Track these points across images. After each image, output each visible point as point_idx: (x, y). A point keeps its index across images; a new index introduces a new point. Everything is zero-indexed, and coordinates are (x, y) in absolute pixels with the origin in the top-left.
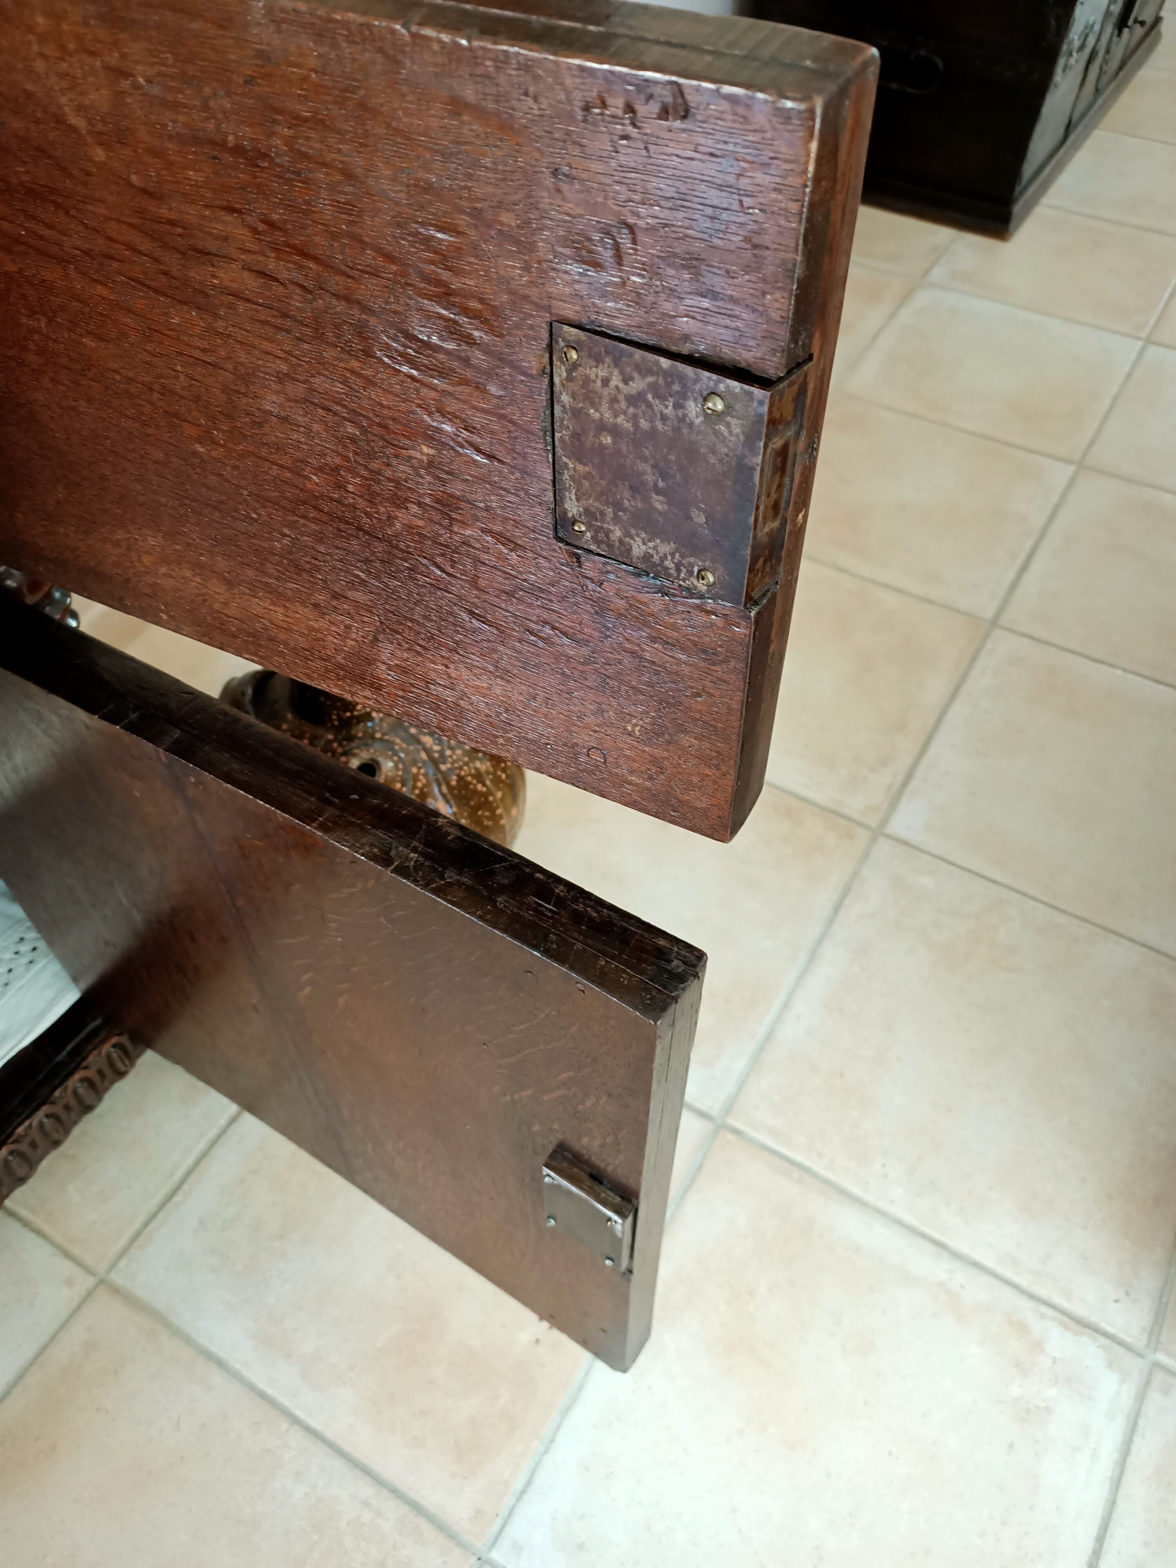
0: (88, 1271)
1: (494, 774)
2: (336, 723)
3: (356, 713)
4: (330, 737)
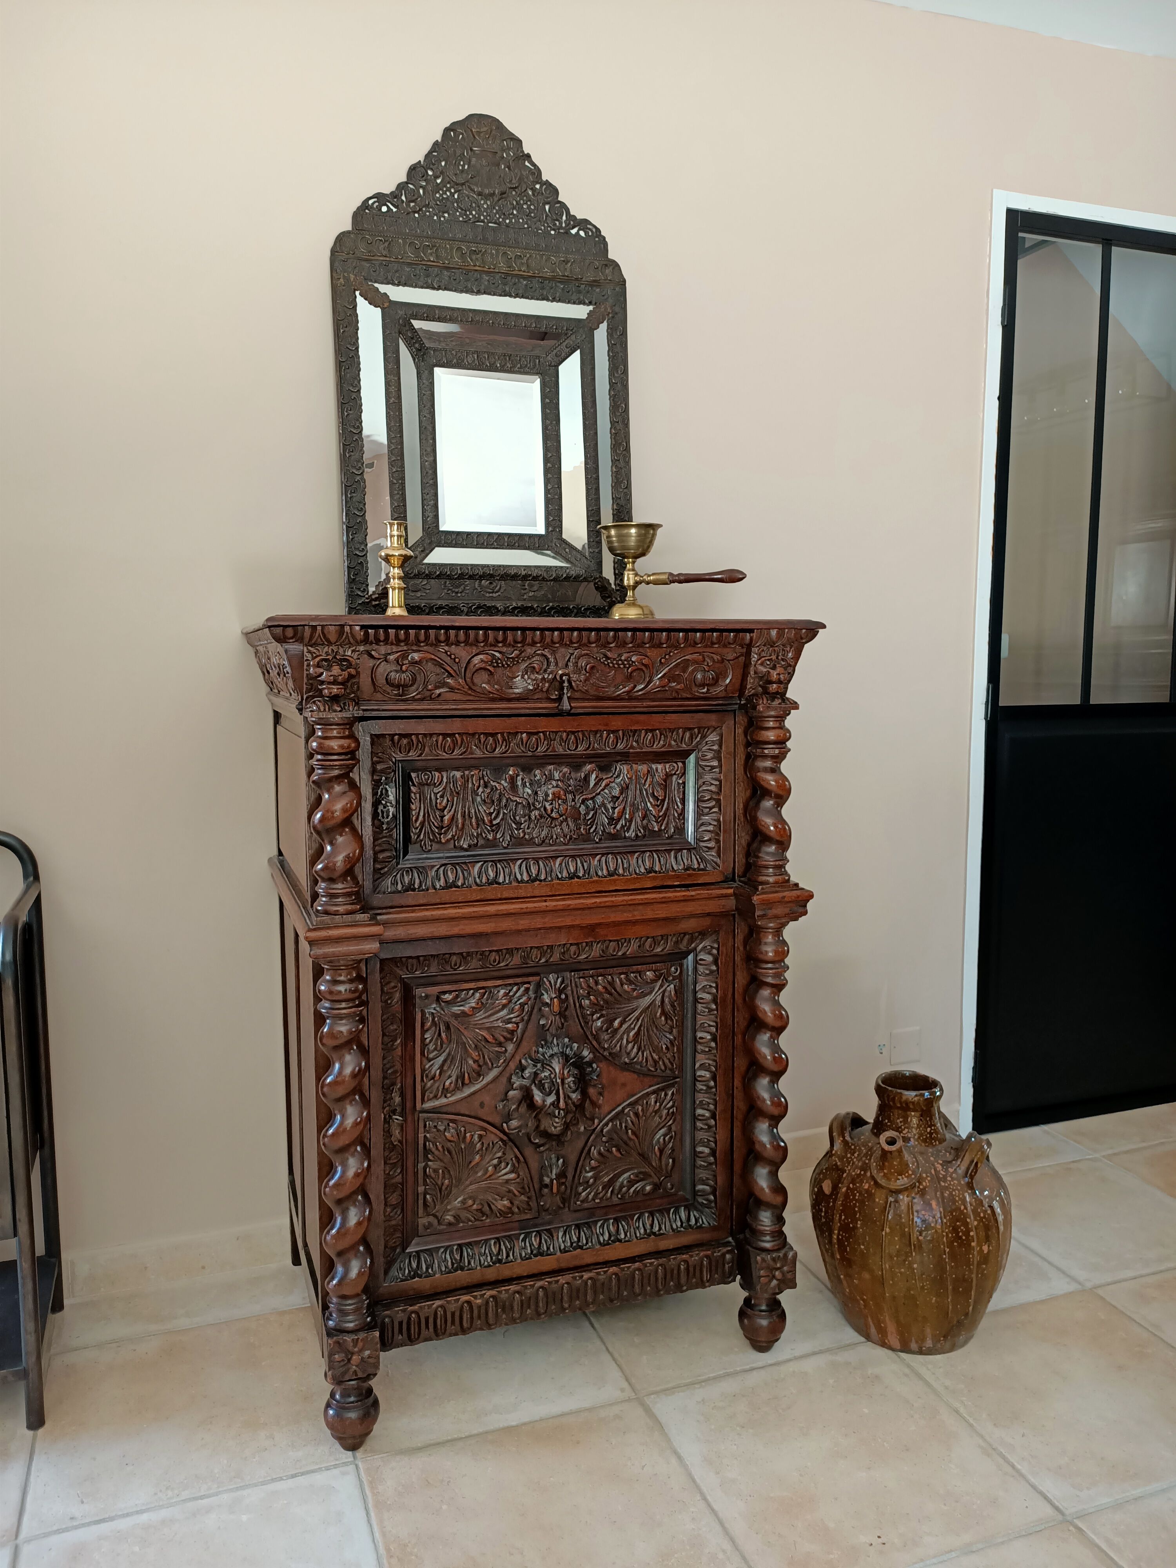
0: (634, 1390)
1: (976, 1209)
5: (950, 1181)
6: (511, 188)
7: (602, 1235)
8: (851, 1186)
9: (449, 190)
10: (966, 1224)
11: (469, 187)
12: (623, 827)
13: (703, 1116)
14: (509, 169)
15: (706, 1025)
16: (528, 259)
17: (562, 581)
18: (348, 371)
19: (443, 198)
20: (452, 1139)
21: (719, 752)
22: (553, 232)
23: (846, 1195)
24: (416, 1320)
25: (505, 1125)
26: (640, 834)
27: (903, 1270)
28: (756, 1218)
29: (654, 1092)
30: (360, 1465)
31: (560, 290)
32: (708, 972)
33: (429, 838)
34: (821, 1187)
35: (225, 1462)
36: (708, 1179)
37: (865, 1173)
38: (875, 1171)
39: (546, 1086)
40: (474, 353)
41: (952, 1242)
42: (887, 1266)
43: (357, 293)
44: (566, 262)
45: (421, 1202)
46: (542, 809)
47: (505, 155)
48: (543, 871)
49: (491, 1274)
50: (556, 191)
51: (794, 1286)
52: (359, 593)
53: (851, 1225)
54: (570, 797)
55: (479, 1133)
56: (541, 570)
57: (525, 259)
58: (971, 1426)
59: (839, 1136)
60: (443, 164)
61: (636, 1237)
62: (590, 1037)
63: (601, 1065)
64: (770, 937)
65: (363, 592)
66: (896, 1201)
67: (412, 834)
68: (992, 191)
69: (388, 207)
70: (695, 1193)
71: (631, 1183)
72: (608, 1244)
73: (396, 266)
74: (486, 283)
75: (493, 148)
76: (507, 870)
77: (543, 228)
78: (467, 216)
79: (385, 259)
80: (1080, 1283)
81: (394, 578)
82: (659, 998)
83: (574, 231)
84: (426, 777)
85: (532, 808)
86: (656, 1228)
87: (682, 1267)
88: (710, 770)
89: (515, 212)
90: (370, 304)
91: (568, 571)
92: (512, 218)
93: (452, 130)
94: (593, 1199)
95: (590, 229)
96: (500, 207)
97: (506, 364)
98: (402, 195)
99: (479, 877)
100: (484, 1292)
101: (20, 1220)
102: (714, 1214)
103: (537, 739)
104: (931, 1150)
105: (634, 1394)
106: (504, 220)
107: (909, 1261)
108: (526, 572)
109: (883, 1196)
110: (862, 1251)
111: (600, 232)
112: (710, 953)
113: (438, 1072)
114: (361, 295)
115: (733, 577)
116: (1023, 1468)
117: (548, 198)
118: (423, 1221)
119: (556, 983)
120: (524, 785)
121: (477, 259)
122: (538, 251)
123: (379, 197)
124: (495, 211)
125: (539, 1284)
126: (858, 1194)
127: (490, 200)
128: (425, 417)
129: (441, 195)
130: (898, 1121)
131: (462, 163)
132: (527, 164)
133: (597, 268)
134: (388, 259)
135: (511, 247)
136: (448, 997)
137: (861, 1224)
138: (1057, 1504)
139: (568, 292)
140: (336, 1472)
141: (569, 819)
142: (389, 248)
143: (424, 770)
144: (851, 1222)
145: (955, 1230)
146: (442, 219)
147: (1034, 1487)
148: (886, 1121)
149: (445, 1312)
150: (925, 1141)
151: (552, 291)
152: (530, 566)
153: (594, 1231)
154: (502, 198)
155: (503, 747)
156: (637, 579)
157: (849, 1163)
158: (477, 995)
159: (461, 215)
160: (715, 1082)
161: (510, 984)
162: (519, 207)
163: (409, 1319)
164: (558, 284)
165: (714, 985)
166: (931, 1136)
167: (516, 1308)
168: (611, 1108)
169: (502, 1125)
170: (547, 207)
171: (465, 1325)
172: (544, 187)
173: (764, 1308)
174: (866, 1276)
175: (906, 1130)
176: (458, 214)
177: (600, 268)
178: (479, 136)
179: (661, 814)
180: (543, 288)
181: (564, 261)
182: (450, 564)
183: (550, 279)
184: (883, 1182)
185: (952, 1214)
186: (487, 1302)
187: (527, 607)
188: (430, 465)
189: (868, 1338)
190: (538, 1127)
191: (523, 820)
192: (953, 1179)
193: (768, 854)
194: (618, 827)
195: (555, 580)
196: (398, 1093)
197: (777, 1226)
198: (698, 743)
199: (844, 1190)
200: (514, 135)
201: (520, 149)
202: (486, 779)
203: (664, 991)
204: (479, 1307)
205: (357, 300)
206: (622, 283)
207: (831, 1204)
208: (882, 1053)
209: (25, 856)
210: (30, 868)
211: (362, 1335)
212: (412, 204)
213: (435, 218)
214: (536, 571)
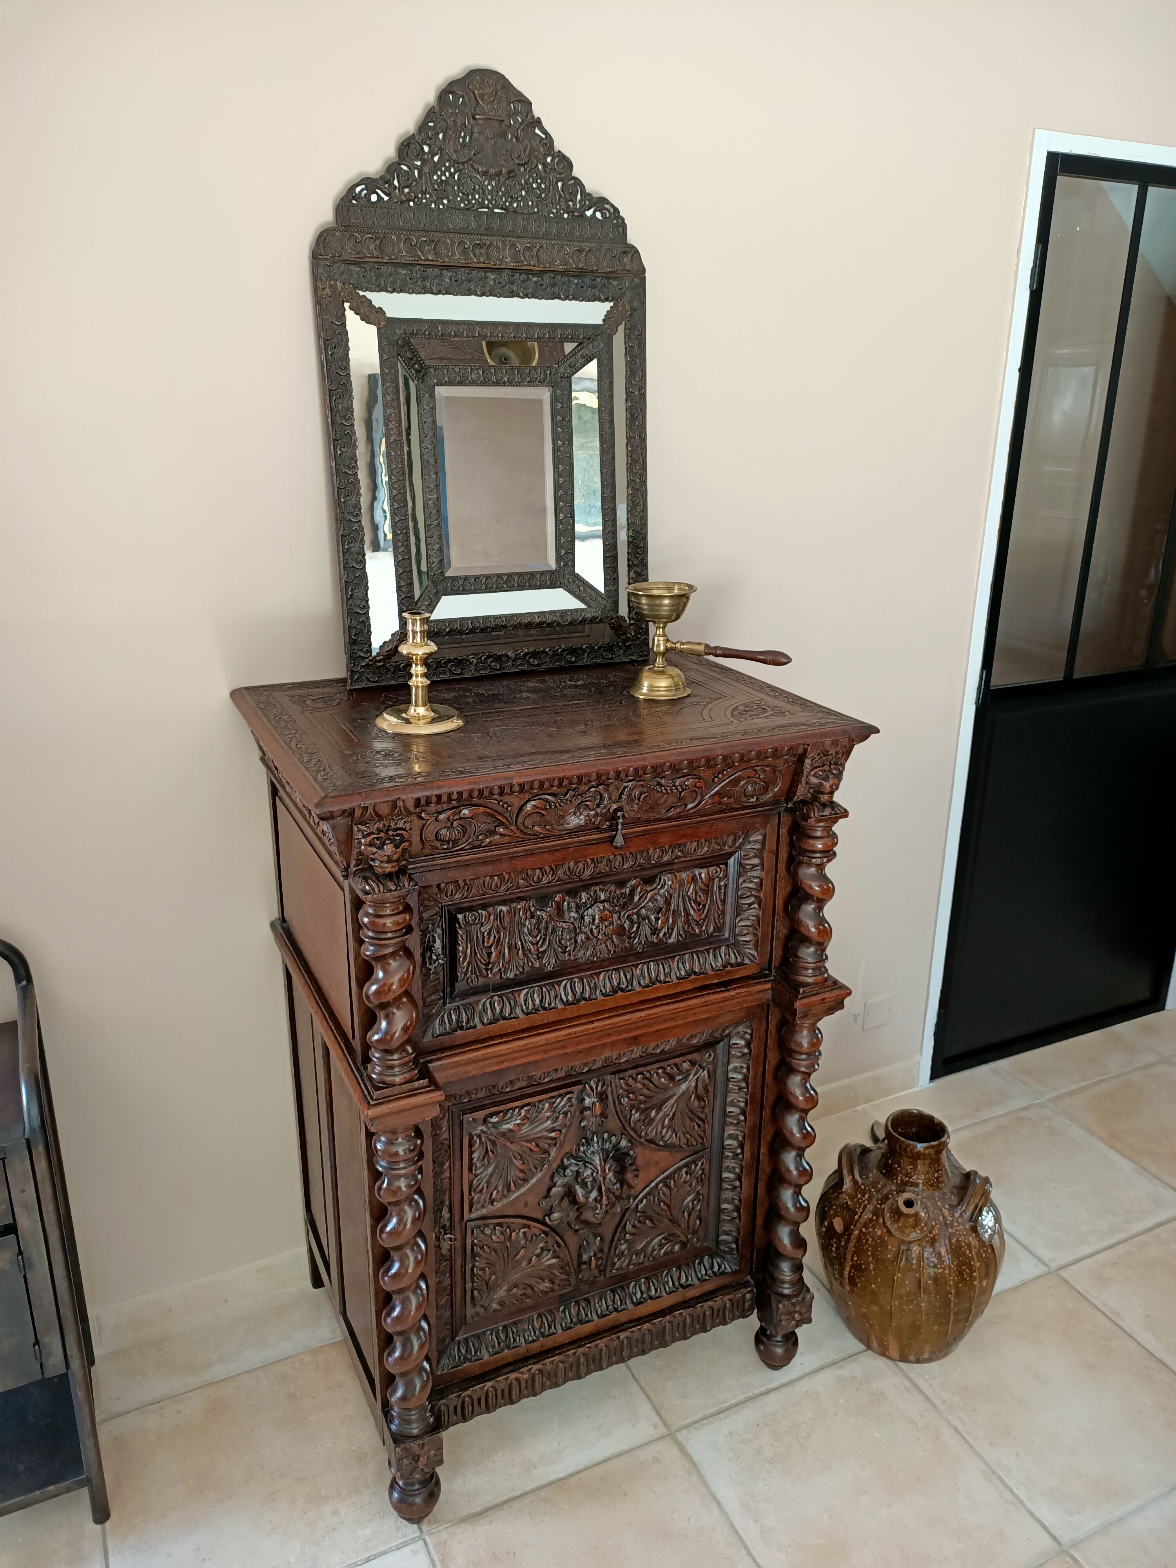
0: (666, 1425)
1: (979, 1251)
2: (899, 1182)
3: (911, 1180)
4: (894, 1188)
5: (956, 1227)
6: (519, 165)
7: (635, 1294)
8: (864, 1229)
9: (448, 169)
10: (970, 1267)
11: (472, 166)
12: (665, 934)
13: (729, 1178)
14: (517, 139)
15: (735, 1101)
16: (538, 251)
17: (578, 624)
18: (340, 401)
19: (442, 180)
20: (499, 1240)
21: (761, 851)
22: (566, 216)
23: (859, 1239)
24: (470, 1402)
25: (547, 1218)
26: (681, 939)
27: (911, 1307)
28: (777, 1267)
29: (686, 1166)
30: (427, 1538)
31: (573, 286)
32: (739, 1054)
33: (476, 974)
34: (832, 1223)
35: (298, 1548)
36: (731, 1231)
37: (878, 1218)
38: (889, 1222)
39: (589, 1184)
40: (480, 369)
41: (958, 1284)
42: (897, 1304)
43: (347, 305)
44: (580, 251)
45: (468, 1297)
46: (589, 933)
47: (512, 122)
48: (587, 988)
49: (535, 1347)
50: (570, 166)
51: (809, 1320)
52: (362, 654)
53: (863, 1267)
54: (615, 916)
55: (522, 1230)
56: (556, 616)
57: (535, 250)
58: (971, 1446)
59: (849, 1174)
60: (441, 136)
61: (666, 1292)
62: (628, 1129)
63: (636, 1150)
64: (805, 1032)
65: (365, 653)
66: (908, 1250)
67: (459, 974)
68: (1034, 132)
69: (378, 195)
70: (718, 1242)
71: (661, 1246)
72: (641, 1303)
73: (390, 269)
74: (491, 282)
75: (499, 116)
76: (552, 993)
77: (555, 211)
78: (470, 202)
79: (376, 260)
80: (1046, 1265)
81: (417, 676)
82: (693, 1084)
83: (589, 213)
84: (473, 917)
85: (578, 930)
86: (683, 1280)
87: (707, 1312)
88: (752, 868)
89: (523, 193)
90: (362, 319)
91: (583, 614)
92: (521, 201)
93: (451, 93)
94: (628, 1265)
95: (607, 209)
96: (506, 188)
97: (514, 378)
98: (394, 179)
99: (525, 1004)
100: (530, 1367)
101: (71, 1357)
102: (736, 1259)
103: (584, 864)
104: (937, 1194)
105: (666, 1430)
106: (511, 204)
107: (917, 1300)
108: (540, 619)
109: (896, 1244)
110: (873, 1290)
111: (619, 212)
112: (742, 1038)
113: (485, 1185)
114: (351, 308)
115: (776, 659)
116: (1021, 1492)
117: (561, 174)
118: (470, 1311)
119: (597, 1087)
120: (569, 910)
121: (481, 254)
122: (549, 240)
123: (370, 183)
124: (500, 194)
125: (581, 1350)
126: (870, 1239)
127: (495, 180)
128: (427, 448)
129: (439, 177)
130: (908, 1167)
131: (463, 135)
132: (537, 131)
133: (615, 257)
134: (379, 260)
135: (519, 237)
136: (495, 1119)
137: (874, 1268)
138: (1054, 1532)
139: (582, 287)
140: (406, 1551)
141: (614, 936)
142: (380, 247)
143: (471, 909)
144: (864, 1264)
145: (961, 1273)
146: (441, 207)
147: (1031, 1514)
148: (896, 1166)
149: (496, 1390)
150: (932, 1185)
151: (565, 287)
152: (544, 612)
153: (627, 1292)
154: (509, 178)
155: (550, 876)
156: (669, 645)
157: (860, 1204)
158: (523, 1112)
159: (462, 201)
160: (743, 1150)
161: (554, 1097)
162: (528, 186)
163: (463, 1402)
164: (571, 279)
165: (745, 1066)
166: (938, 1180)
167: (559, 1374)
168: (646, 1185)
169: (544, 1219)
170: (560, 184)
171: (514, 1397)
172: (557, 159)
173: (779, 1339)
174: (875, 1308)
175: (916, 1176)
176: (459, 199)
177: (617, 257)
178: (482, 100)
179: (702, 917)
180: (554, 285)
181: (578, 250)
182: (460, 618)
183: (563, 273)
184: (897, 1233)
185: (958, 1260)
186: (534, 1376)
187: (539, 652)
188: (434, 503)
189: (869, 1347)
190: (578, 1217)
191: (568, 943)
192: (959, 1224)
193: (809, 955)
194: (661, 935)
195: (570, 624)
196: (447, 1209)
197: (797, 1274)
198: (742, 844)
199: (857, 1232)
200: (522, 95)
201: (529, 115)
202: (533, 909)
203: (697, 1079)
204: (527, 1381)
205: (346, 313)
206: (641, 271)
207: (843, 1243)
208: (856, 1022)
209: (16, 960)
210: (23, 972)
211: (427, 1439)
212: (406, 190)
213: (433, 206)
214: (551, 617)
